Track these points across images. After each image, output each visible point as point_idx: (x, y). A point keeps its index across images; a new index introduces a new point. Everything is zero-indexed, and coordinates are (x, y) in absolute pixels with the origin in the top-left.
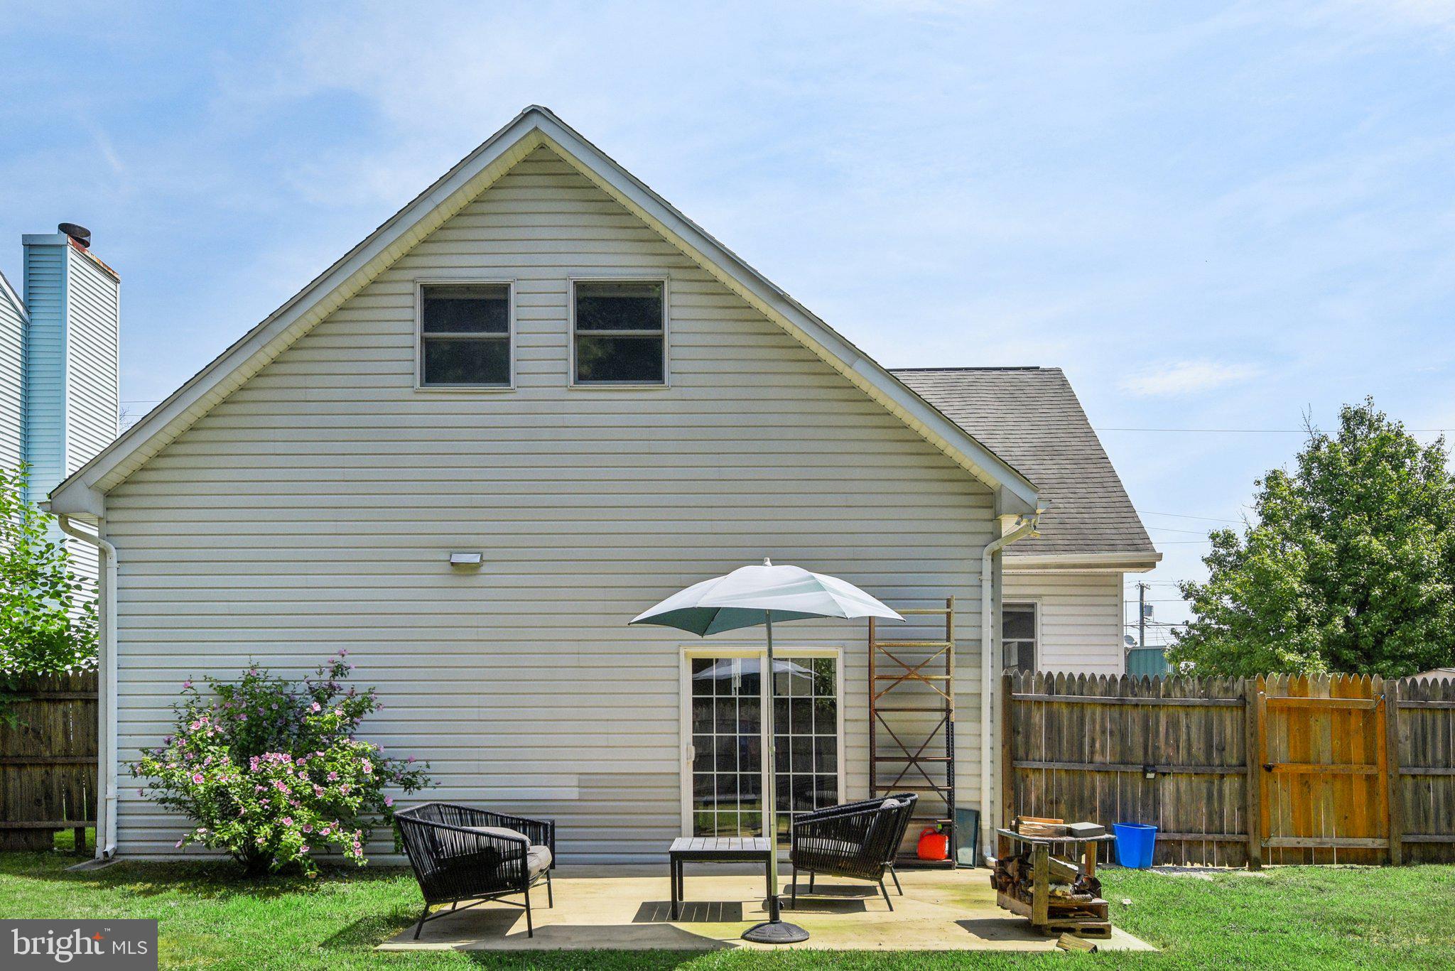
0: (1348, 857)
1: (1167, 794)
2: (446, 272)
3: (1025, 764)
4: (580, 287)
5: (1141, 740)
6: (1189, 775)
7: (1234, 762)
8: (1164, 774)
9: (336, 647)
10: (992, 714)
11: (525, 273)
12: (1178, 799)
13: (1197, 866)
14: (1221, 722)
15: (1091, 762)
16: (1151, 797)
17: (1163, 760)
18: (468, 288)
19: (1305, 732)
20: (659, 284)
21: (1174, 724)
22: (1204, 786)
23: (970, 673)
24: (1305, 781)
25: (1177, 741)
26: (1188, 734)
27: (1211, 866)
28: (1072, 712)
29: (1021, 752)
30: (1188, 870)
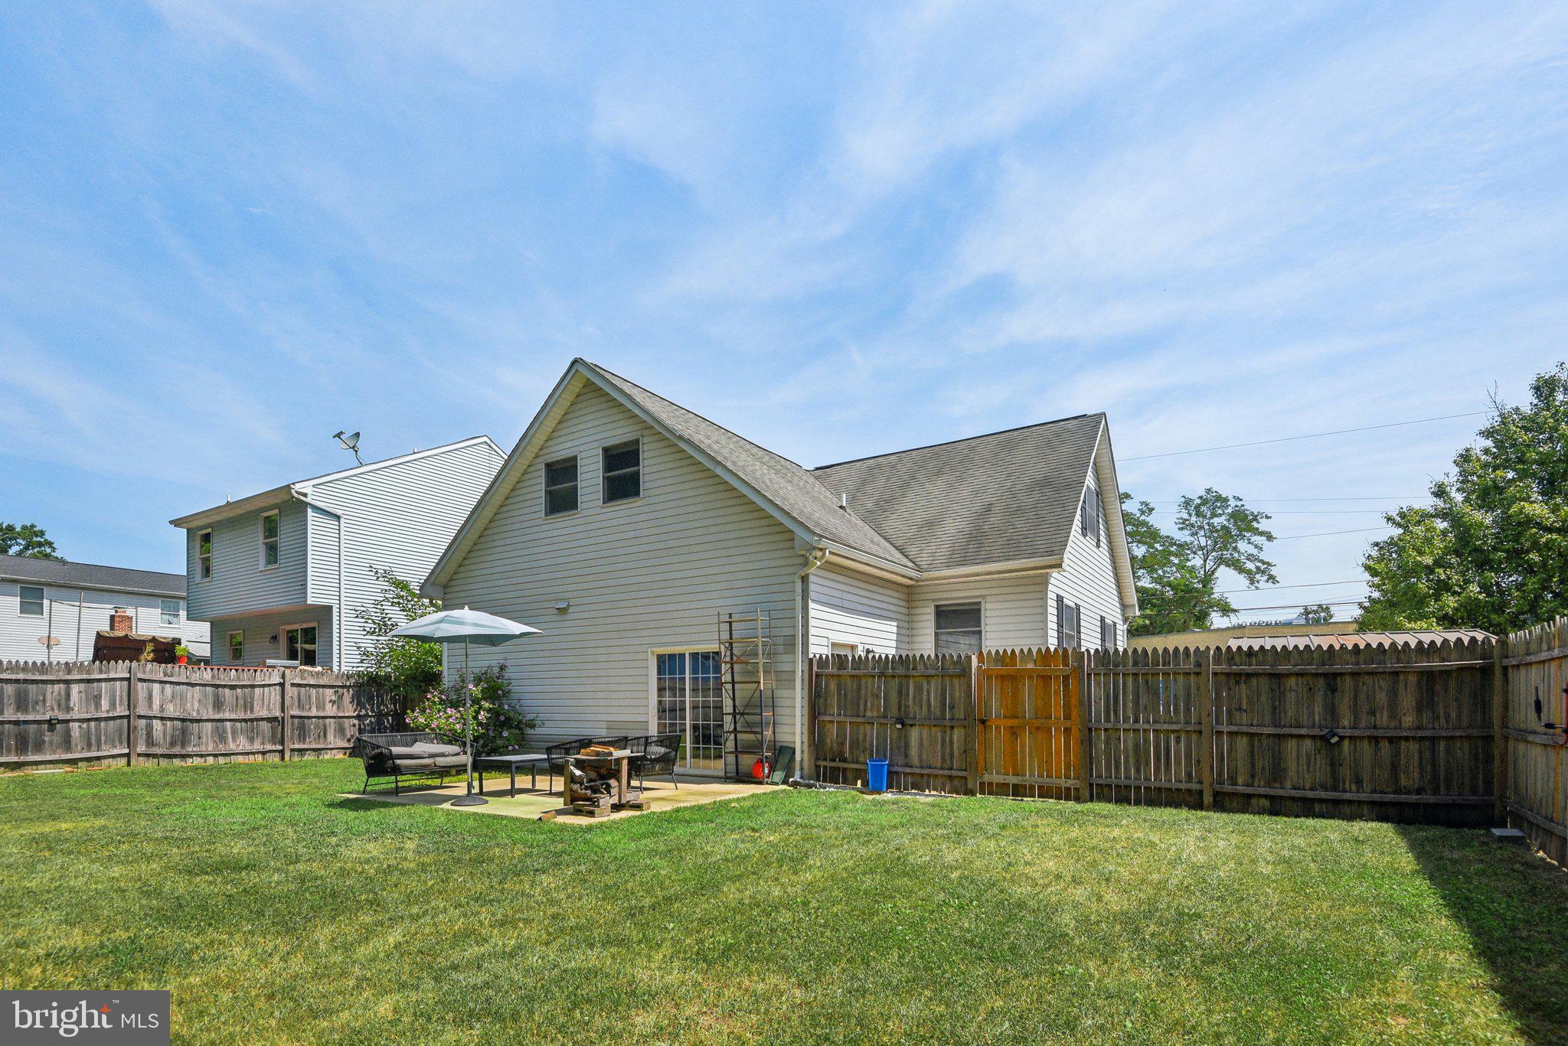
0: (1045, 793)
1: (913, 740)
2: (554, 455)
3: (822, 718)
4: (606, 450)
5: (897, 700)
6: (929, 726)
7: (962, 716)
8: (911, 725)
9: (500, 657)
10: (802, 685)
11: (581, 448)
12: (921, 744)
13: (933, 793)
14: (952, 685)
15: (864, 716)
16: (903, 742)
17: (911, 715)
18: (562, 460)
19: (1015, 695)
20: (637, 441)
21: (919, 689)
22: (939, 734)
23: (788, 657)
24: (1014, 732)
25: (921, 701)
26: (929, 695)
27: (943, 794)
28: (852, 683)
29: (822, 710)
30: (927, 795)
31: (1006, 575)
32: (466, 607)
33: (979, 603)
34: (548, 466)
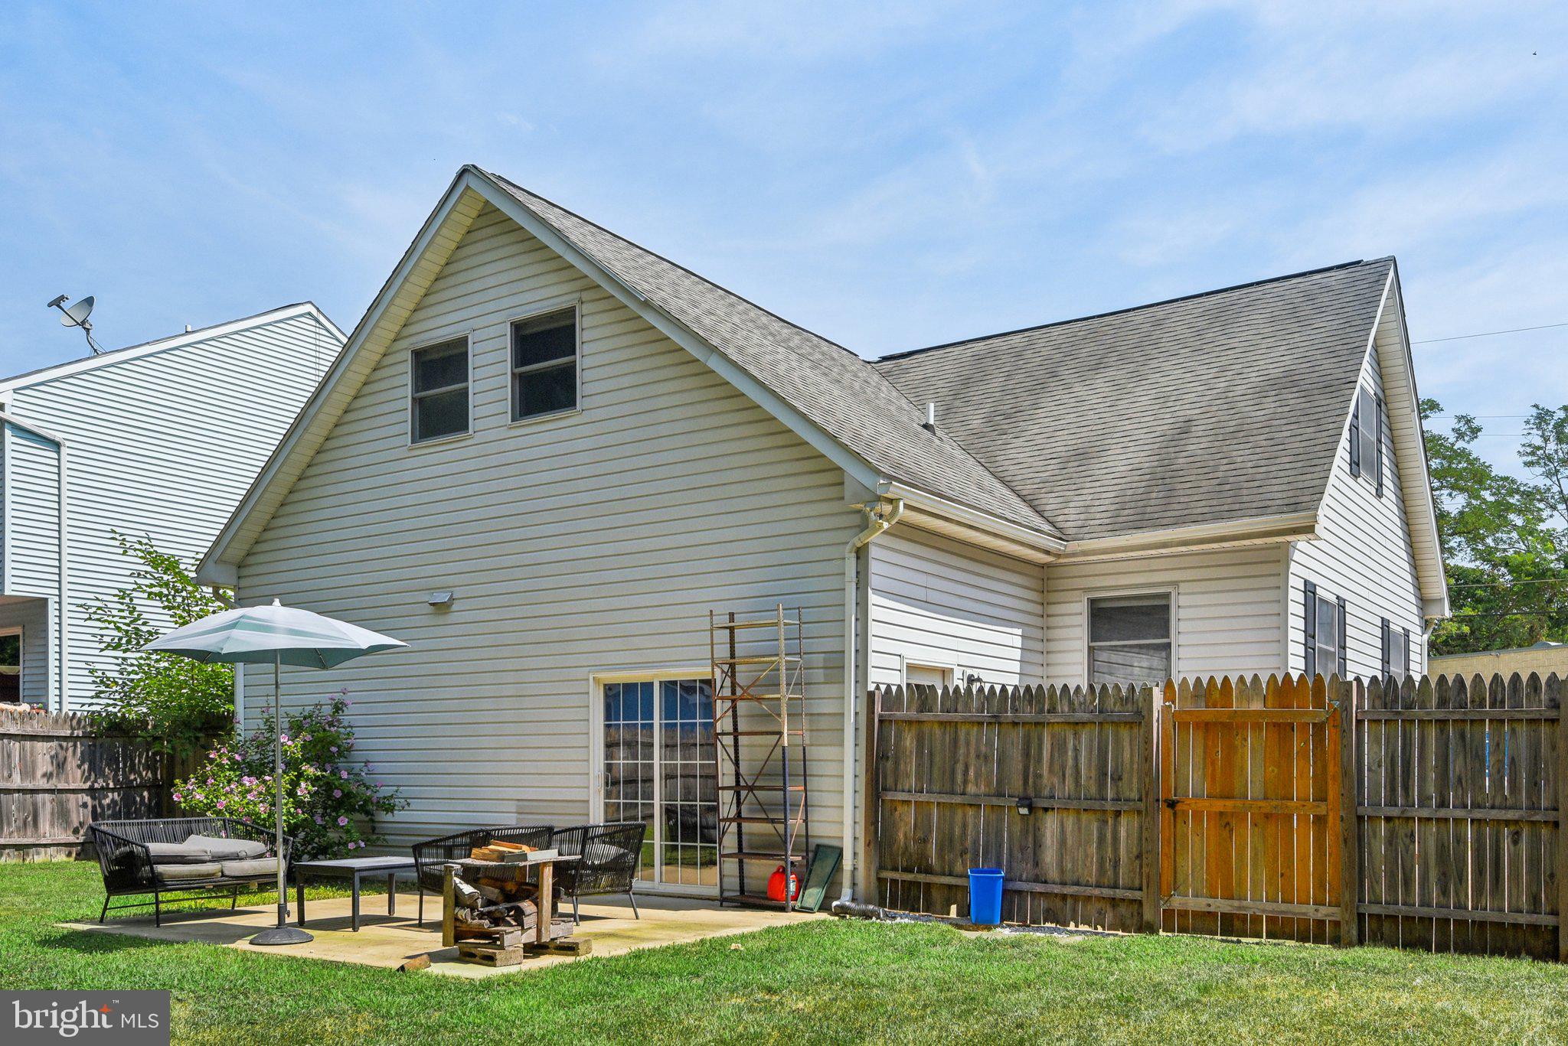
0: (1280, 929)
1: (1048, 834)
2: (427, 335)
3: (889, 796)
4: (518, 327)
5: (1020, 767)
6: (1078, 811)
7: (1135, 795)
8: (1046, 810)
10: (856, 738)
11: (478, 323)
12: (1063, 842)
13: (1082, 928)
14: (1118, 742)
15: (963, 794)
16: (1030, 839)
17: (1046, 792)
18: (441, 345)
19: (1229, 757)
20: (570, 313)
21: (1059, 747)
22: (1095, 826)
23: (831, 690)
24: (1226, 822)
25: (1063, 768)
26: (1076, 759)
27: (1100, 929)
28: (944, 734)
29: (890, 782)
30: (1071, 932)
31: (1215, 546)
32: (277, 602)
33: (1167, 596)
34: (418, 354)
